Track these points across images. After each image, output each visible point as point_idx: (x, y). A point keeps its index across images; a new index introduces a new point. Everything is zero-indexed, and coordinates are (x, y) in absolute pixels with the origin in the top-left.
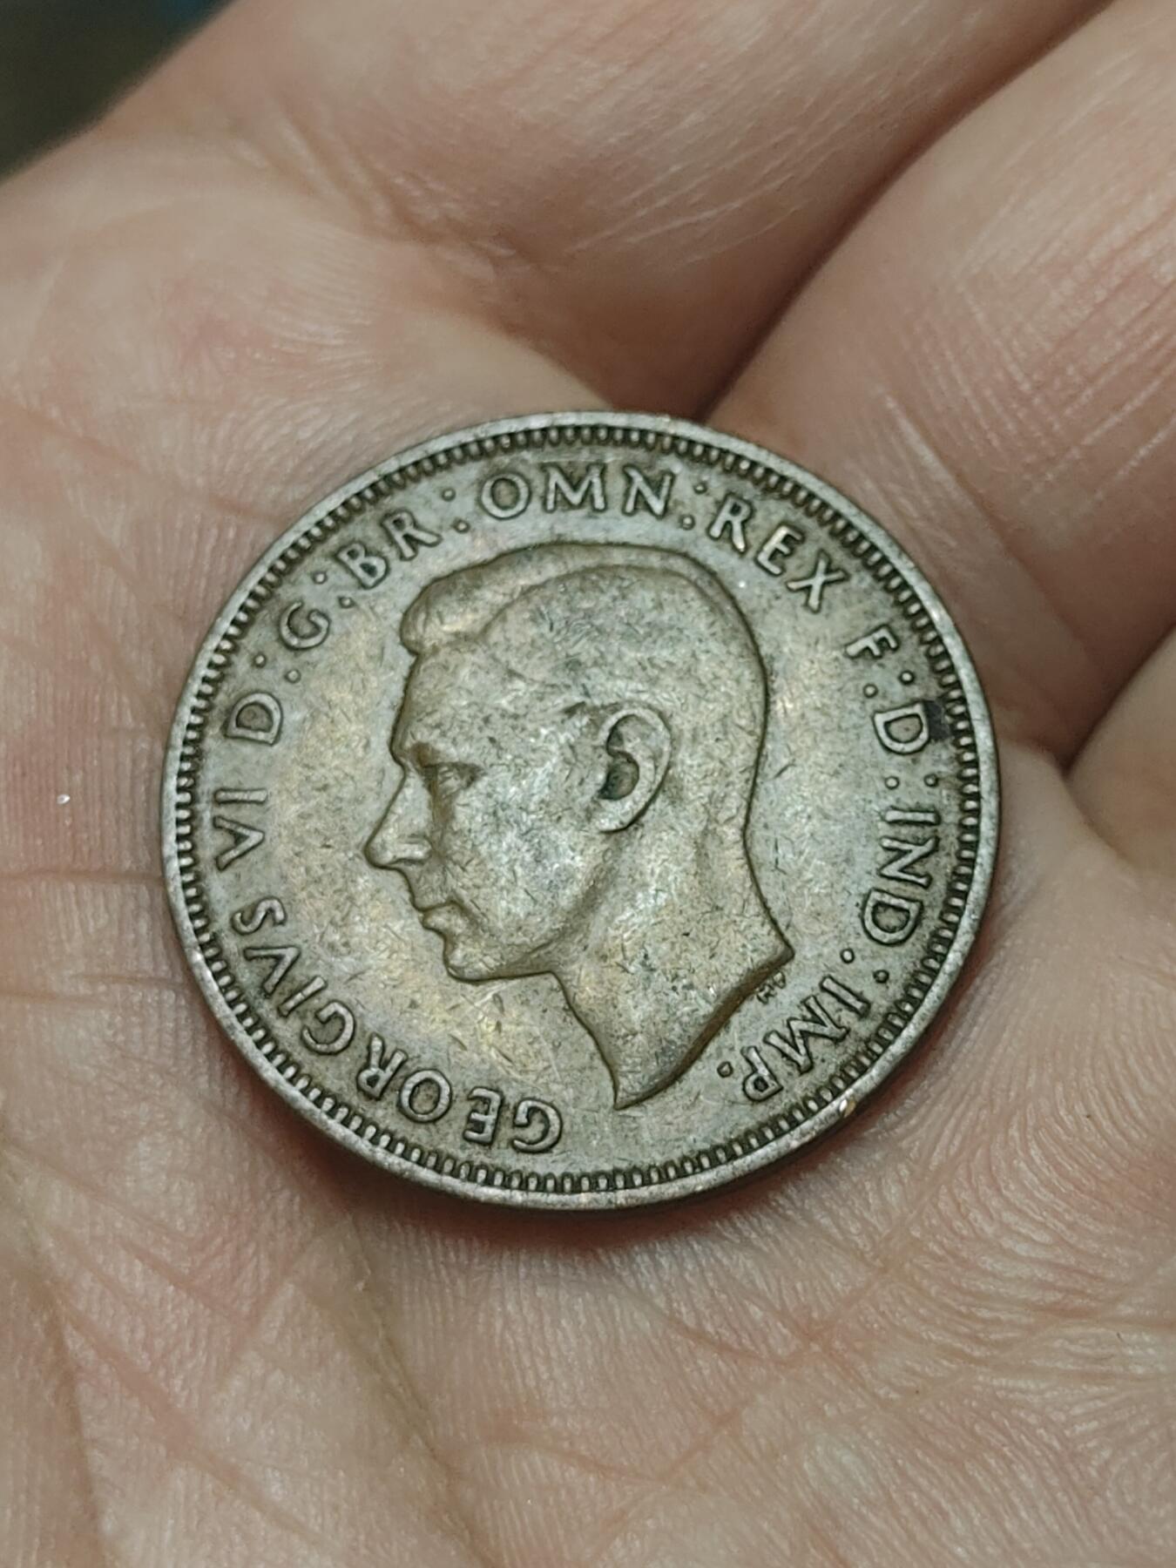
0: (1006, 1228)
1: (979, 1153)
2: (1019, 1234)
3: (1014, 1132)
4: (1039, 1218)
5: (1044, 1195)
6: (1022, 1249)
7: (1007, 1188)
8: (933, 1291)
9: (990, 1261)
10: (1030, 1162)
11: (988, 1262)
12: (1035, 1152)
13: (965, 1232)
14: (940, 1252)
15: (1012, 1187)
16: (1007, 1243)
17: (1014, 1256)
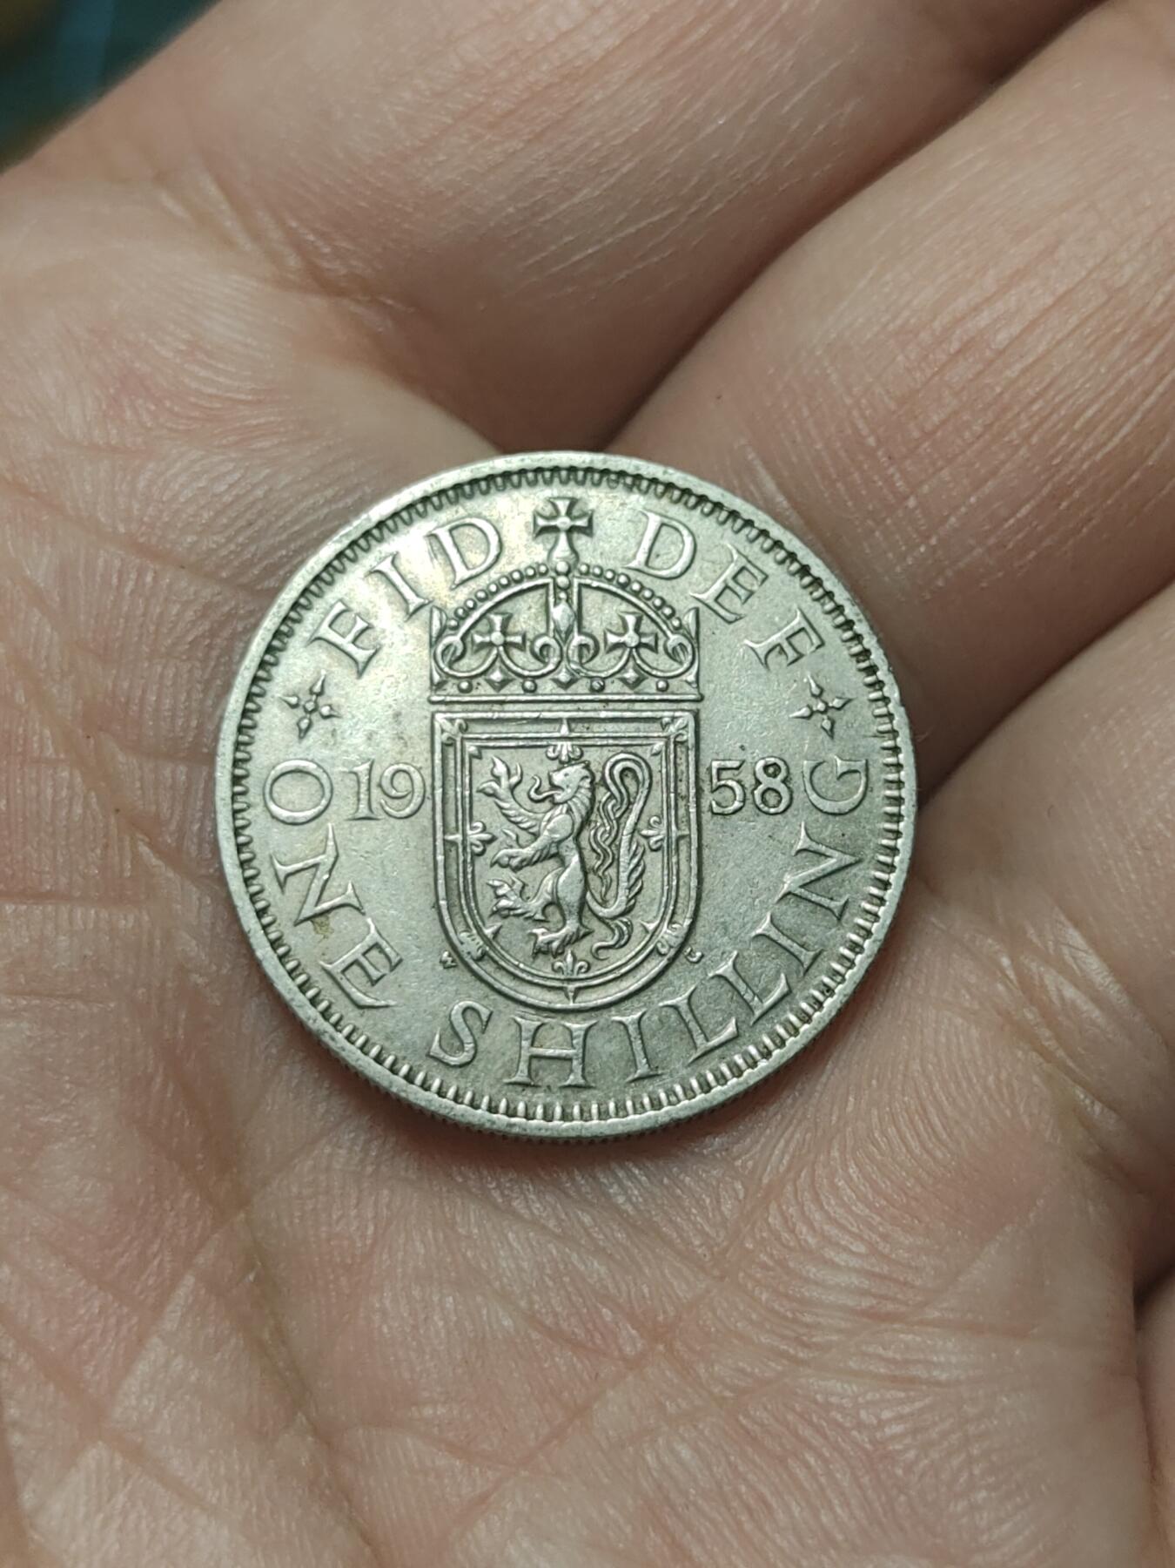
0: (827, 1240)
1: (803, 1174)
2: (838, 1244)
3: (836, 1154)
4: (855, 1230)
5: (859, 1209)
6: (841, 1259)
7: (829, 1204)
8: (764, 1297)
9: (814, 1270)
10: (849, 1179)
11: (812, 1271)
12: (852, 1170)
13: (792, 1244)
14: (771, 1263)
15: (833, 1202)
16: (830, 1253)
17: (834, 1266)
